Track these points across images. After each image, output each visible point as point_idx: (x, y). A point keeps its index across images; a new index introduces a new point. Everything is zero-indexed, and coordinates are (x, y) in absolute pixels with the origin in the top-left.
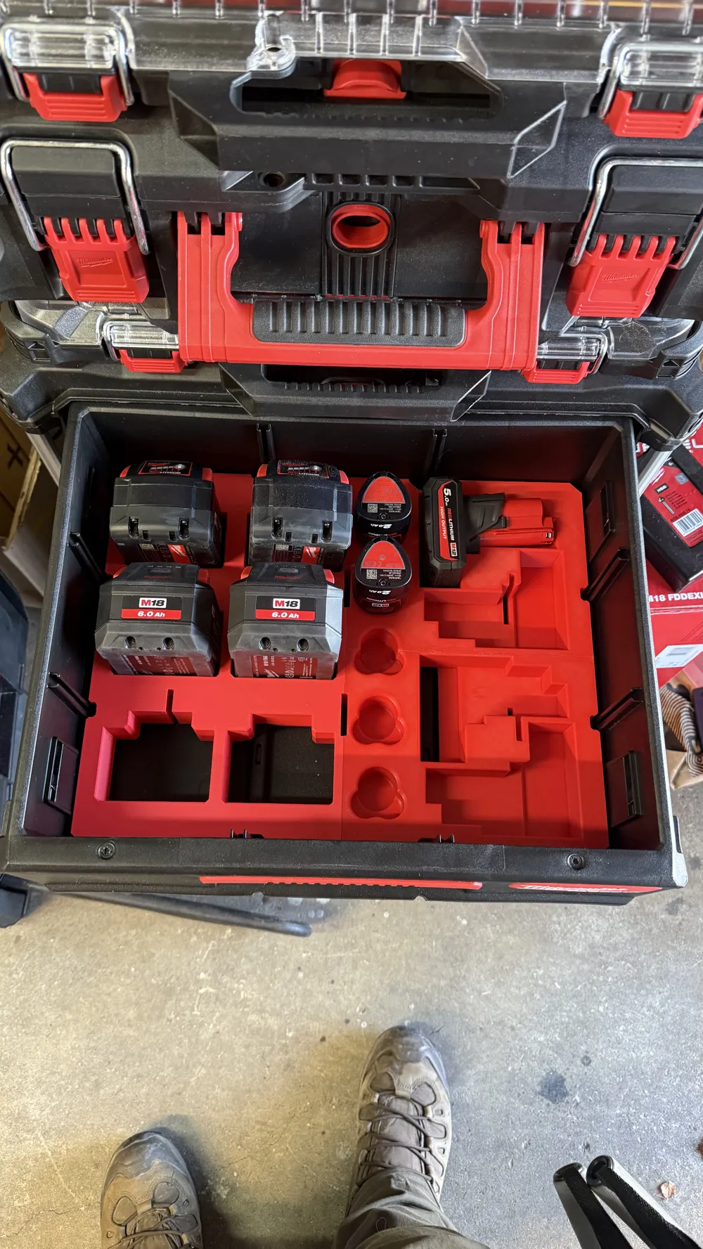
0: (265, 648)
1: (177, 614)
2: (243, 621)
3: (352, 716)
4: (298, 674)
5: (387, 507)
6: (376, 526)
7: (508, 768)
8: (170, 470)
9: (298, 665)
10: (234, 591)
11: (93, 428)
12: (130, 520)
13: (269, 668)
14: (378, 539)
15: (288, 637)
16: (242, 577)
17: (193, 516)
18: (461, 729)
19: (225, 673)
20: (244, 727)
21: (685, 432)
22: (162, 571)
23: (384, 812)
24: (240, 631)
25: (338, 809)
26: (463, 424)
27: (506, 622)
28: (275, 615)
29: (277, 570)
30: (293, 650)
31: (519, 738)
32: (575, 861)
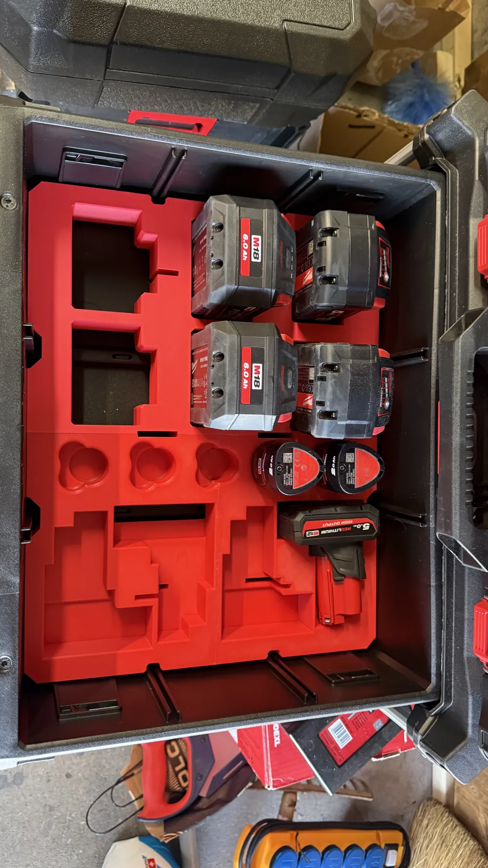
0: (214, 356)
1: (246, 272)
2: (239, 334)
3: (156, 441)
4: (195, 391)
5: (351, 471)
6: (334, 461)
7: (110, 587)
8: (383, 267)
9: (201, 390)
10: (268, 327)
11: (420, 197)
12: (336, 229)
13: (199, 364)
14: (321, 463)
15: (225, 378)
16: (283, 335)
17: (340, 288)
18: (147, 542)
19: (195, 323)
20: (145, 343)
21: (427, 750)
22: (287, 259)
23: (69, 474)
24: (230, 333)
25: (67, 429)
26: (432, 543)
27: (248, 580)
28: (246, 365)
29: (290, 368)
30: (213, 383)
31: (138, 597)
32: (4, 663)
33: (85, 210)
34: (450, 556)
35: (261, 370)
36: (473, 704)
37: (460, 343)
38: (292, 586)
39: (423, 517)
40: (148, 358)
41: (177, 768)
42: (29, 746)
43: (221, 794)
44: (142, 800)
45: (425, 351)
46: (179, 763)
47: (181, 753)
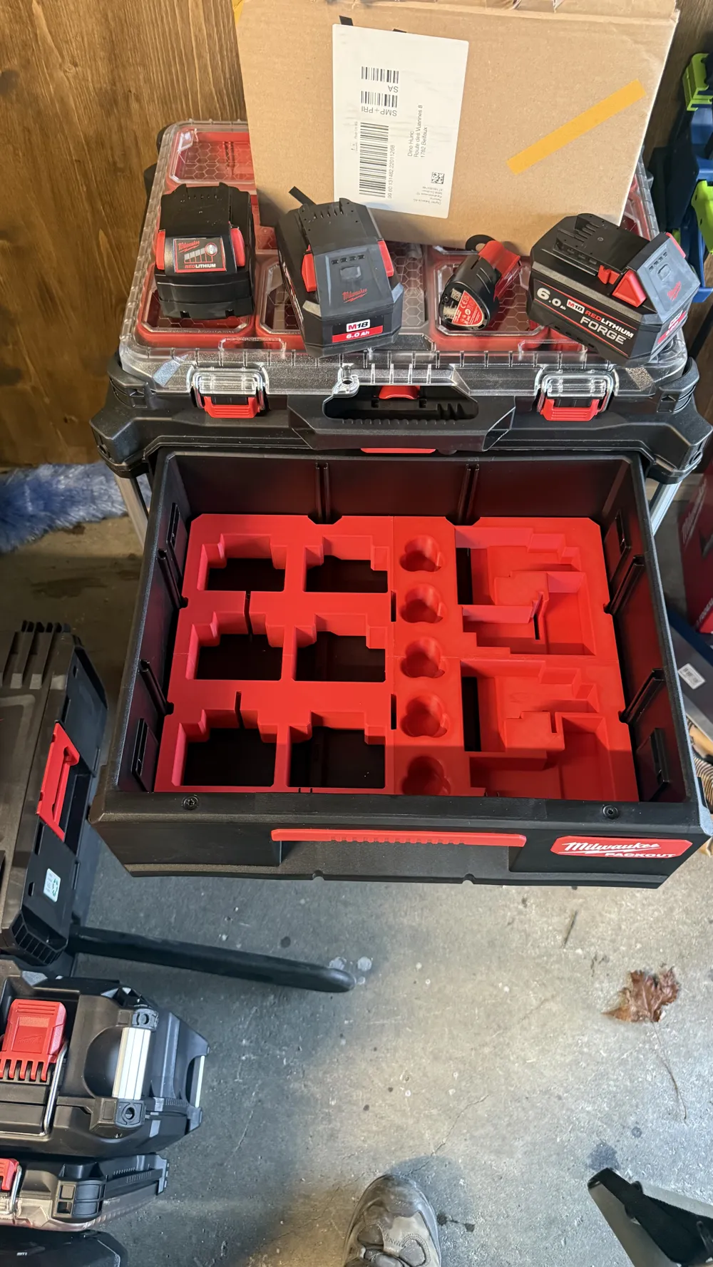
7: (545, 757)
11: (178, 472)
26: (493, 459)
27: (537, 637)
31: (554, 730)
32: (610, 812)
33: (176, 779)
34: (501, 443)
37: (320, 429)
38: (541, 593)
39: (470, 467)
40: (317, 723)
42: (688, 794)
45: (319, 468)
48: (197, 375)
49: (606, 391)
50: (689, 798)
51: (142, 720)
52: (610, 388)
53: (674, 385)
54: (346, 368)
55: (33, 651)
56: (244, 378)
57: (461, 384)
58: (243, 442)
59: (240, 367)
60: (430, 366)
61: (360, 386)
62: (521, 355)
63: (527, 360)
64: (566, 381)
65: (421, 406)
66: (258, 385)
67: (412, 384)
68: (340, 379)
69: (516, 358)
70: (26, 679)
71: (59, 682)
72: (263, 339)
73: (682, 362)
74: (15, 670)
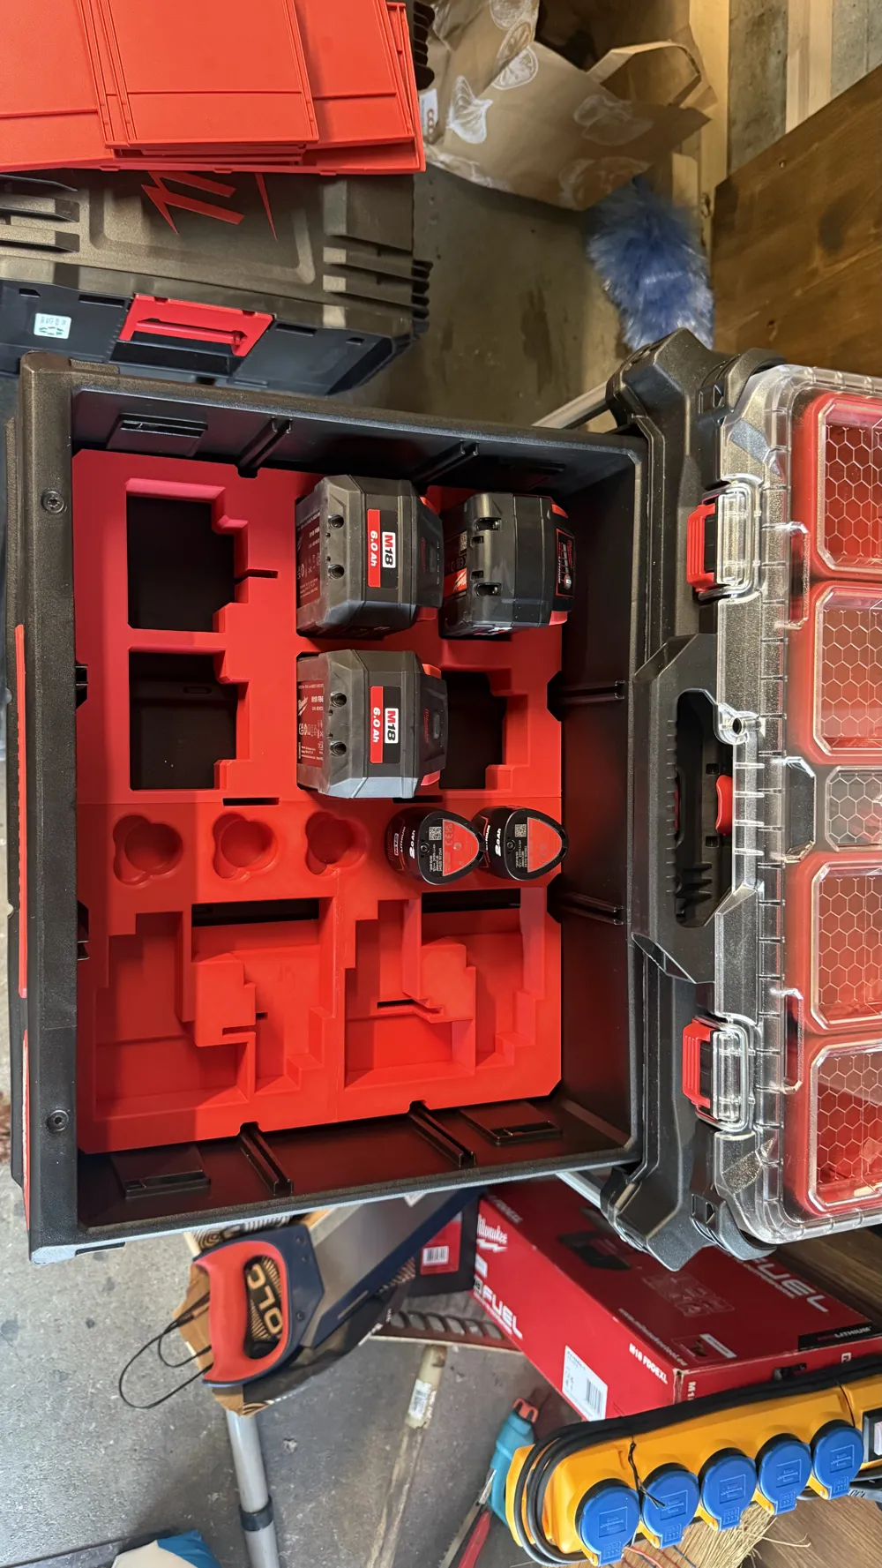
0: (332, 698)
1: (375, 582)
2: (367, 669)
3: (249, 812)
4: (304, 740)
5: (523, 849)
6: (498, 836)
7: (186, 1019)
8: (563, 569)
9: (313, 741)
10: (403, 657)
11: (615, 469)
12: (497, 519)
13: (310, 704)
14: (481, 839)
15: (347, 729)
16: (426, 667)
17: (505, 601)
18: (236, 953)
19: (305, 645)
20: (230, 672)
21: (625, 1228)
22: (431, 560)
23: (124, 859)
24: (353, 667)
25: (125, 798)
26: (630, 945)
27: (381, 1005)
28: (377, 711)
29: (437, 711)
30: (331, 735)
31: (226, 1031)
32: (58, 1120)
33: (138, 485)
34: (652, 966)
35: (396, 717)
36: (684, 1163)
37: (658, 685)
38: (442, 1011)
39: (618, 911)
40: (237, 692)
41: (263, 1306)
42: (92, 1230)
43: (335, 1343)
44: (210, 1353)
45: (620, 685)
46: (266, 1298)
47: (268, 1282)
48: (747, 488)
49: (720, 1120)
50: (85, 1232)
51: (205, 427)
52: (727, 1127)
53: (729, 1223)
54: (758, 725)
55: (382, 277)
56: (744, 564)
57: (734, 900)
58: (656, 568)
59: (760, 558)
60: (761, 853)
61: (731, 746)
62: (778, 993)
63: (768, 1002)
64: (737, 1060)
65: (710, 840)
66: (734, 588)
67: (734, 825)
68: (737, 715)
69: (773, 984)
70: (338, 269)
71: (334, 317)
72: (806, 594)
73: (765, 1235)
74: (351, 254)
